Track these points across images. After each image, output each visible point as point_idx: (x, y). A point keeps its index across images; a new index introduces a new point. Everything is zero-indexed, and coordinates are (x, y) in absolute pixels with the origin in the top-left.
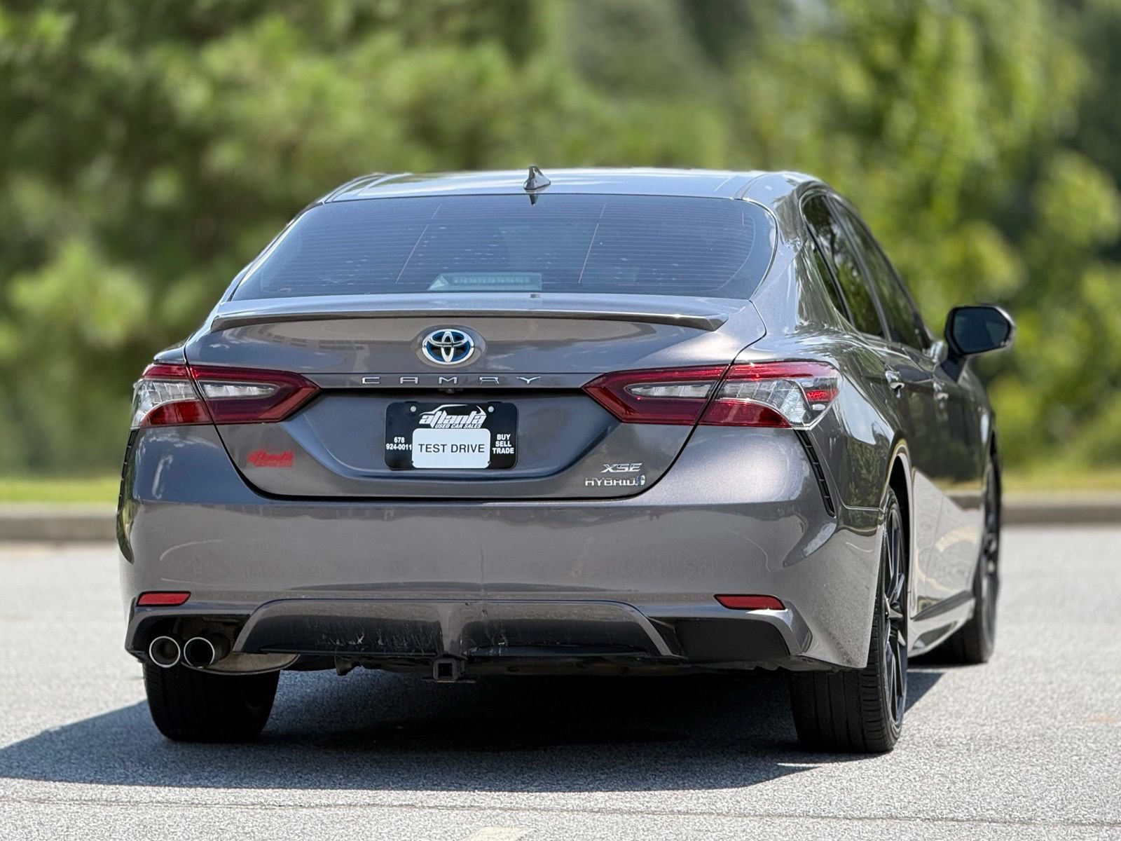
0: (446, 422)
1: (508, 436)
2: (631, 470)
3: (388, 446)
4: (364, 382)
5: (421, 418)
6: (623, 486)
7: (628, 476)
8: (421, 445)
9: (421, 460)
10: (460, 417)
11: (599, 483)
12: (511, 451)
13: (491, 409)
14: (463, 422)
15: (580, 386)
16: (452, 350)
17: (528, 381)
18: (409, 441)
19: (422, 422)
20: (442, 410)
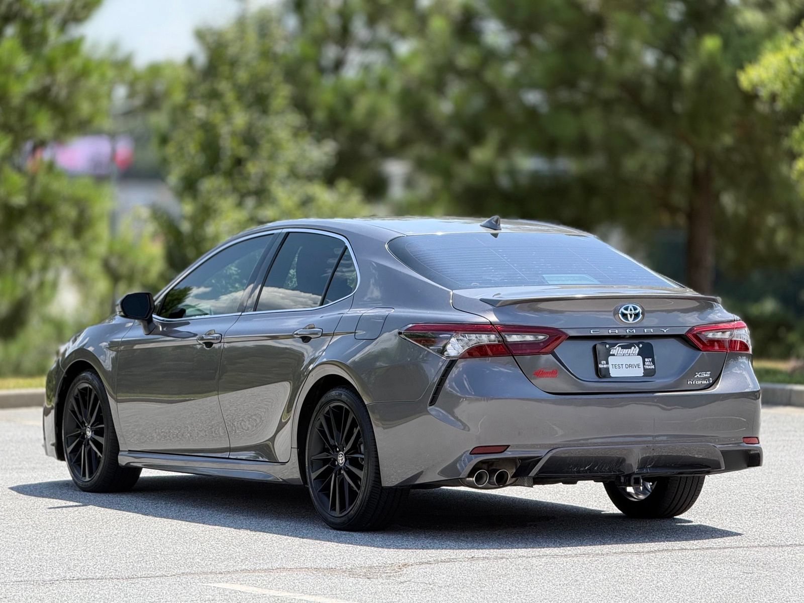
0: (621, 352)
1: (651, 359)
2: (706, 375)
3: (599, 366)
4: (592, 332)
5: (610, 351)
6: (703, 383)
7: (704, 379)
8: (613, 365)
9: (614, 373)
10: (627, 350)
11: (694, 382)
12: (653, 367)
13: (641, 346)
14: (629, 353)
15: (684, 333)
16: (633, 315)
17: (665, 331)
18: (607, 363)
19: (611, 353)
20: (619, 346)
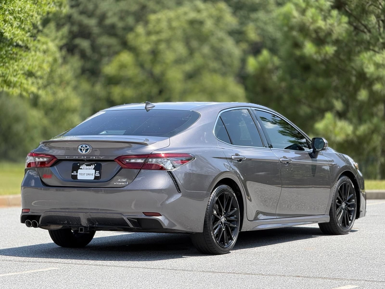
0: (86, 168)
1: (99, 171)
2: (125, 180)
3: (72, 174)
4: (66, 158)
5: (80, 167)
6: (123, 185)
7: (124, 182)
8: (80, 173)
9: (79, 177)
10: (89, 167)
11: (117, 183)
12: (99, 175)
13: (95, 165)
14: (89, 168)
15: (113, 159)
16: (85, 150)
17: (101, 158)
18: (77, 172)
19: (80, 168)
20: (85, 165)
